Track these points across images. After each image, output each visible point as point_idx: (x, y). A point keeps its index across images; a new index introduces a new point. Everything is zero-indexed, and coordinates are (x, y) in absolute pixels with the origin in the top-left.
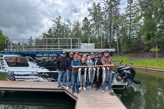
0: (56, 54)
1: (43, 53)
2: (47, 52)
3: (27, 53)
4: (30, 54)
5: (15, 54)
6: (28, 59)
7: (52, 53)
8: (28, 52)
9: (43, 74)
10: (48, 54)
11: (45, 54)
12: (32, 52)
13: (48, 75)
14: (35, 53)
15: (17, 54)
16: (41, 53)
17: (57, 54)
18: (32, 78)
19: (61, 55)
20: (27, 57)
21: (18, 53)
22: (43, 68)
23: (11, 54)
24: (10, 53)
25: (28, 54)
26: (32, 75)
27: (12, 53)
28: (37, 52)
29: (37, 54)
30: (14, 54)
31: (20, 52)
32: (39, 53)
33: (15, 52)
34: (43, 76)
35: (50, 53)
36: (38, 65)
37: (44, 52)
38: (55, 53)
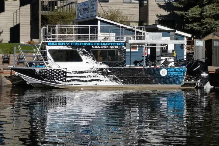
0: (117, 46)
1: (101, 44)
2: (106, 43)
3: (80, 44)
4: (84, 46)
5: (64, 45)
6: (82, 52)
7: (113, 44)
8: (82, 43)
9: (104, 71)
10: (108, 45)
11: (104, 45)
12: (87, 43)
13: (110, 71)
14: (90, 44)
15: (66, 45)
16: (99, 44)
17: (119, 46)
18: (90, 76)
19: (123, 47)
20: (80, 49)
21: (68, 44)
22: (101, 64)
23: (58, 45)
24: (56, 44)
25: (82, 45)
26: (90, 72)
27: (59, 43)
28: (93, 43)
29: (94, 45)
30: (62, 45)
31: (71, 43)
32: (96, 44)
33: (64, 43)
34: (103, 73)
35: (110, 45)
36: (94, 60)
37: (103, 43)
38: (117, 44)
